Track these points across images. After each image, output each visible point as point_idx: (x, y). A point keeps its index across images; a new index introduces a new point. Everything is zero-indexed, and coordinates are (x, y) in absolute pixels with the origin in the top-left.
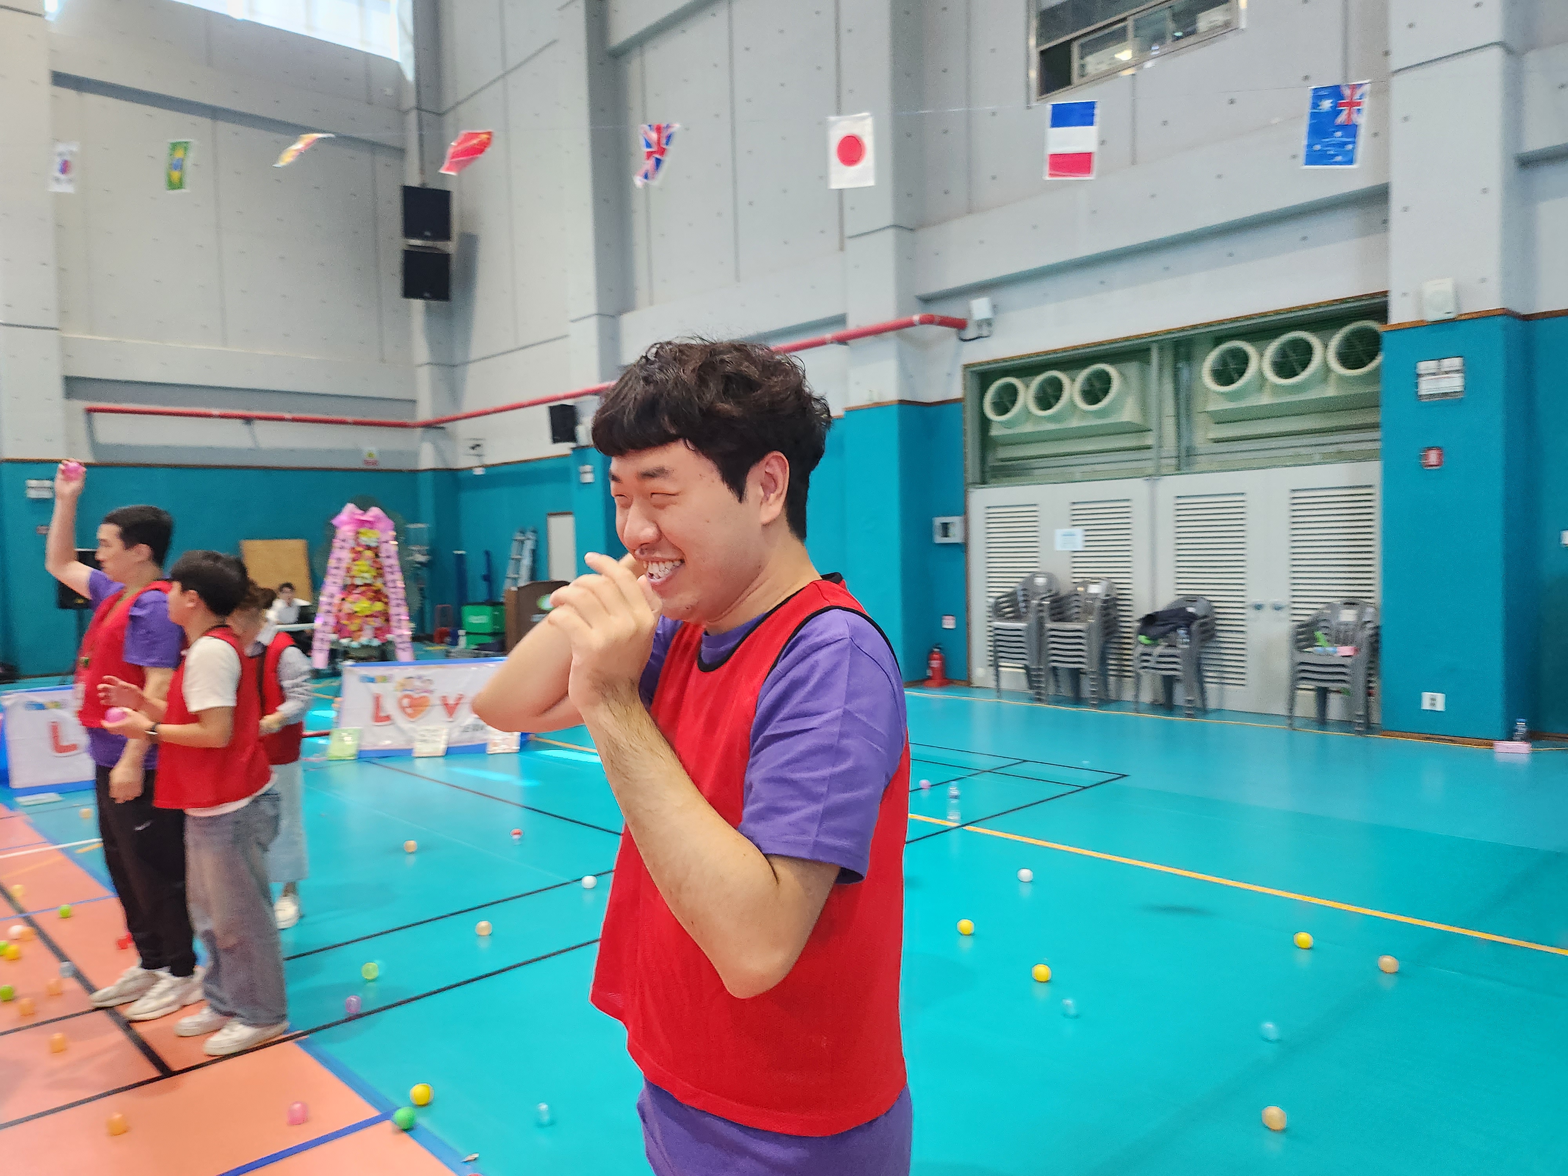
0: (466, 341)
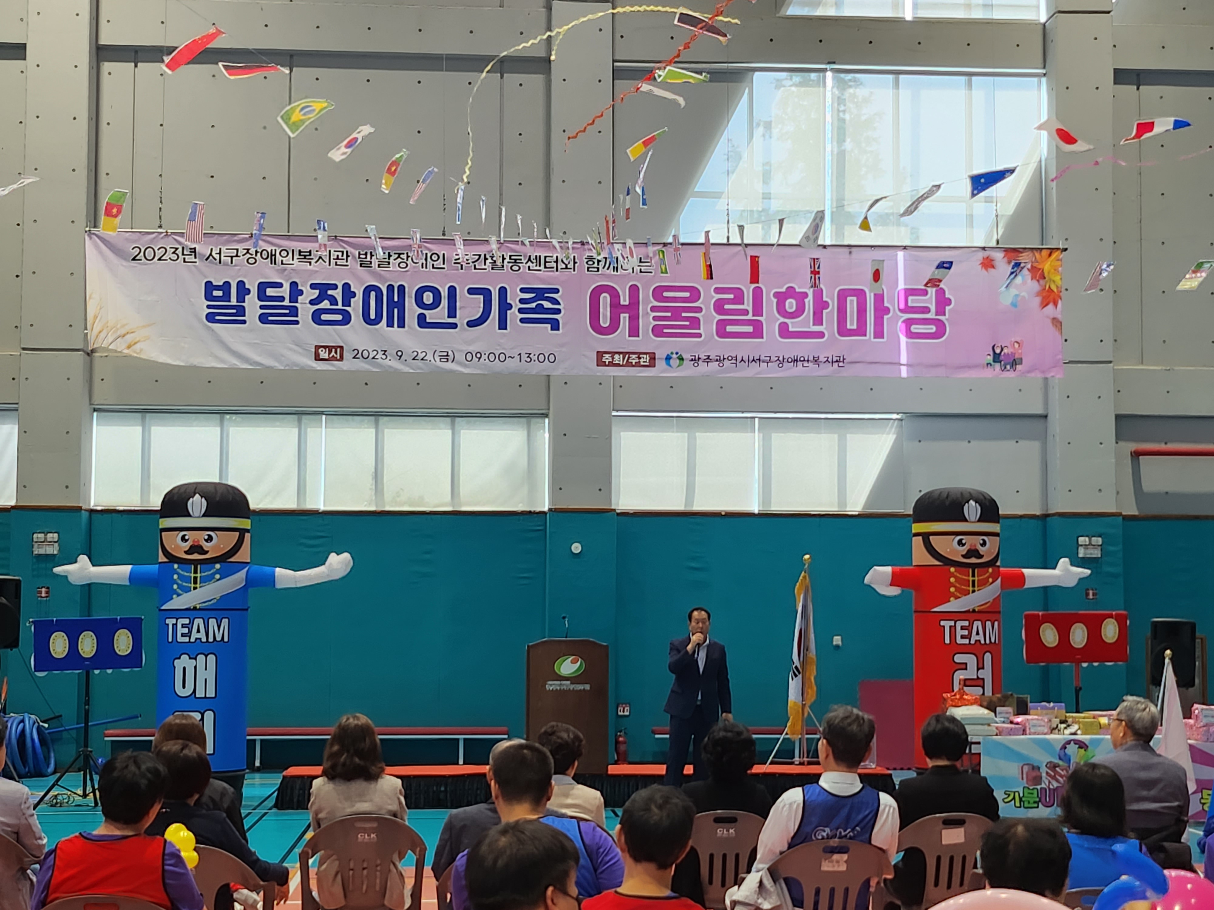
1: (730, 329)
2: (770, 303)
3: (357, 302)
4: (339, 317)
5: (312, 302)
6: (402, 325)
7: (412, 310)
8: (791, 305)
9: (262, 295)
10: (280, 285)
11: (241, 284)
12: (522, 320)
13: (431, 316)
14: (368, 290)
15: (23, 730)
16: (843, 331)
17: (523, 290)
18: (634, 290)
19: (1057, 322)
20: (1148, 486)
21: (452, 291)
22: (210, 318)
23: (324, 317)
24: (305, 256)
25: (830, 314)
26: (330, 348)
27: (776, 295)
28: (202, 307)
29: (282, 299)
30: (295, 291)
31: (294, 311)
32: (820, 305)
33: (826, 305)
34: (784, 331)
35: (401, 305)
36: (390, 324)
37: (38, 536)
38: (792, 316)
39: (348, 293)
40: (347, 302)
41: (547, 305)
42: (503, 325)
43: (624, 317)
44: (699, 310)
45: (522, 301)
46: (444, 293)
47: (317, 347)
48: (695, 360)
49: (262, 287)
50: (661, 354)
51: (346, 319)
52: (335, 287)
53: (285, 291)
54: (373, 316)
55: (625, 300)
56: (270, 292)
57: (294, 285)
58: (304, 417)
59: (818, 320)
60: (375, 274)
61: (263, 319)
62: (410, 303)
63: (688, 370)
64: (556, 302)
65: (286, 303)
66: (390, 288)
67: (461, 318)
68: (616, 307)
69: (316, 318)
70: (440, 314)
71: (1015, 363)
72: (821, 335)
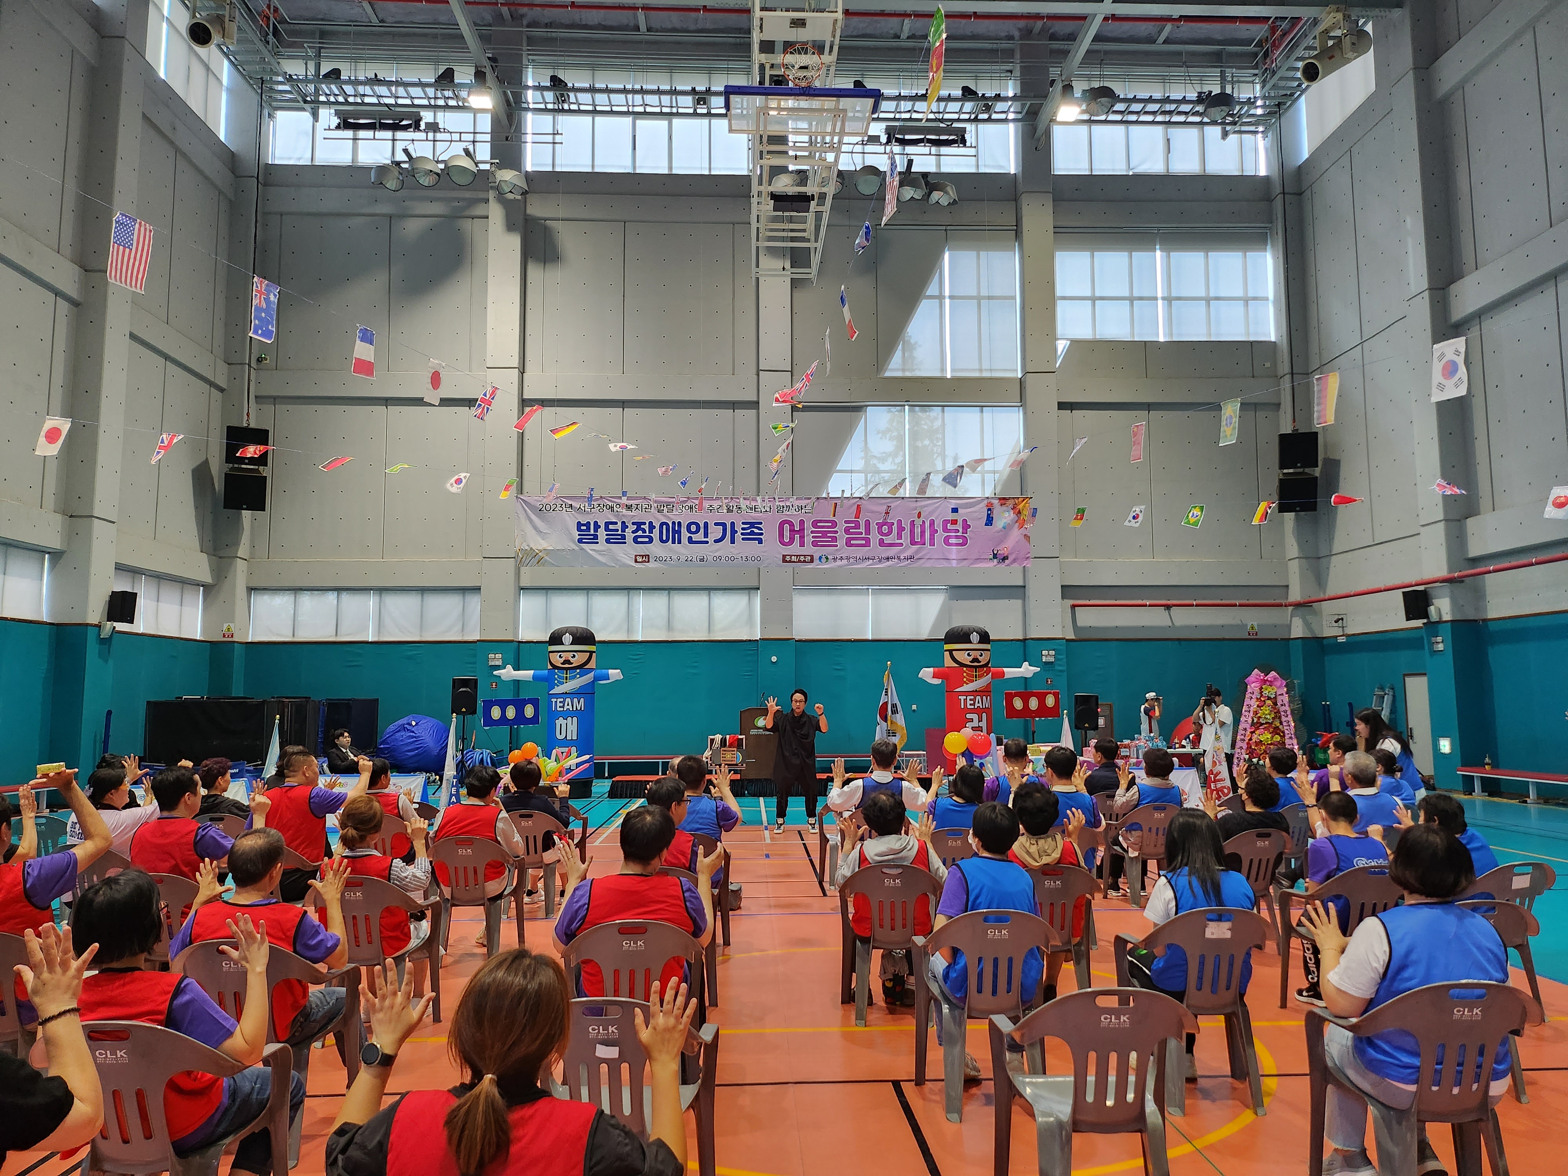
0: (1330, 540)
1: (852, 542)
2: (874, 528)
3: (656, 531)
4: (647, 540)
5: (633, 532)
6: (680, 542)
7: (685, 534)
8: (885, 529)
9: (607, 529)
10: (616, 523)
11: (596, 523)
12: (743, 539)
13: (695, 537)
14: (662, 524)
15: (482, 758)
16: (913, 542)
17: (743, 523)
18: (802, 522)
19: (1027, 537)
20: (1080, 623)
21: (706, 524)
22: (580, 541)
23: (639, 540)
24: (629, 507)
25: (906, 534)
26: (643, 556)
27: (877, 524)
28: (576, 535)
29: (617, 530)
30: (624, 526)
31: (624, 537)
32: (901, 529)
33: (904, 529)
34: (882, 543)
35: (679, 532)
36: (674, 542)
37: (491, 656)
38: (887, 535)
39: (652, 527)
40: (651, 532)
41: (756, 531)
42: (733, 542)
43: (797, 536)
44: (836, 532)
45: (743, 529)
46: (702, 526)
47: (636, 556)
48: (835, 559)
49: (607, 524)
50: (816, 557)
51: (651, 540)
52: (644, 524)
53: (619, 526)
54: (664, 538)
55: (797, 528)
56: (611, 527)
57: (623, 523)
58: (631, 592)
59: (899, 537)
60: (665, 516)
61: (608, 541)
62: (684, 530)
63: (831, 565)
64: (760, 529)
65: (620, 532)
66: (674, 523)
67: (711, 538)
68: (792, 531)
69: (635, 540)
70: (700, 536)
71: (1005, 559)
72: (901, 545)
